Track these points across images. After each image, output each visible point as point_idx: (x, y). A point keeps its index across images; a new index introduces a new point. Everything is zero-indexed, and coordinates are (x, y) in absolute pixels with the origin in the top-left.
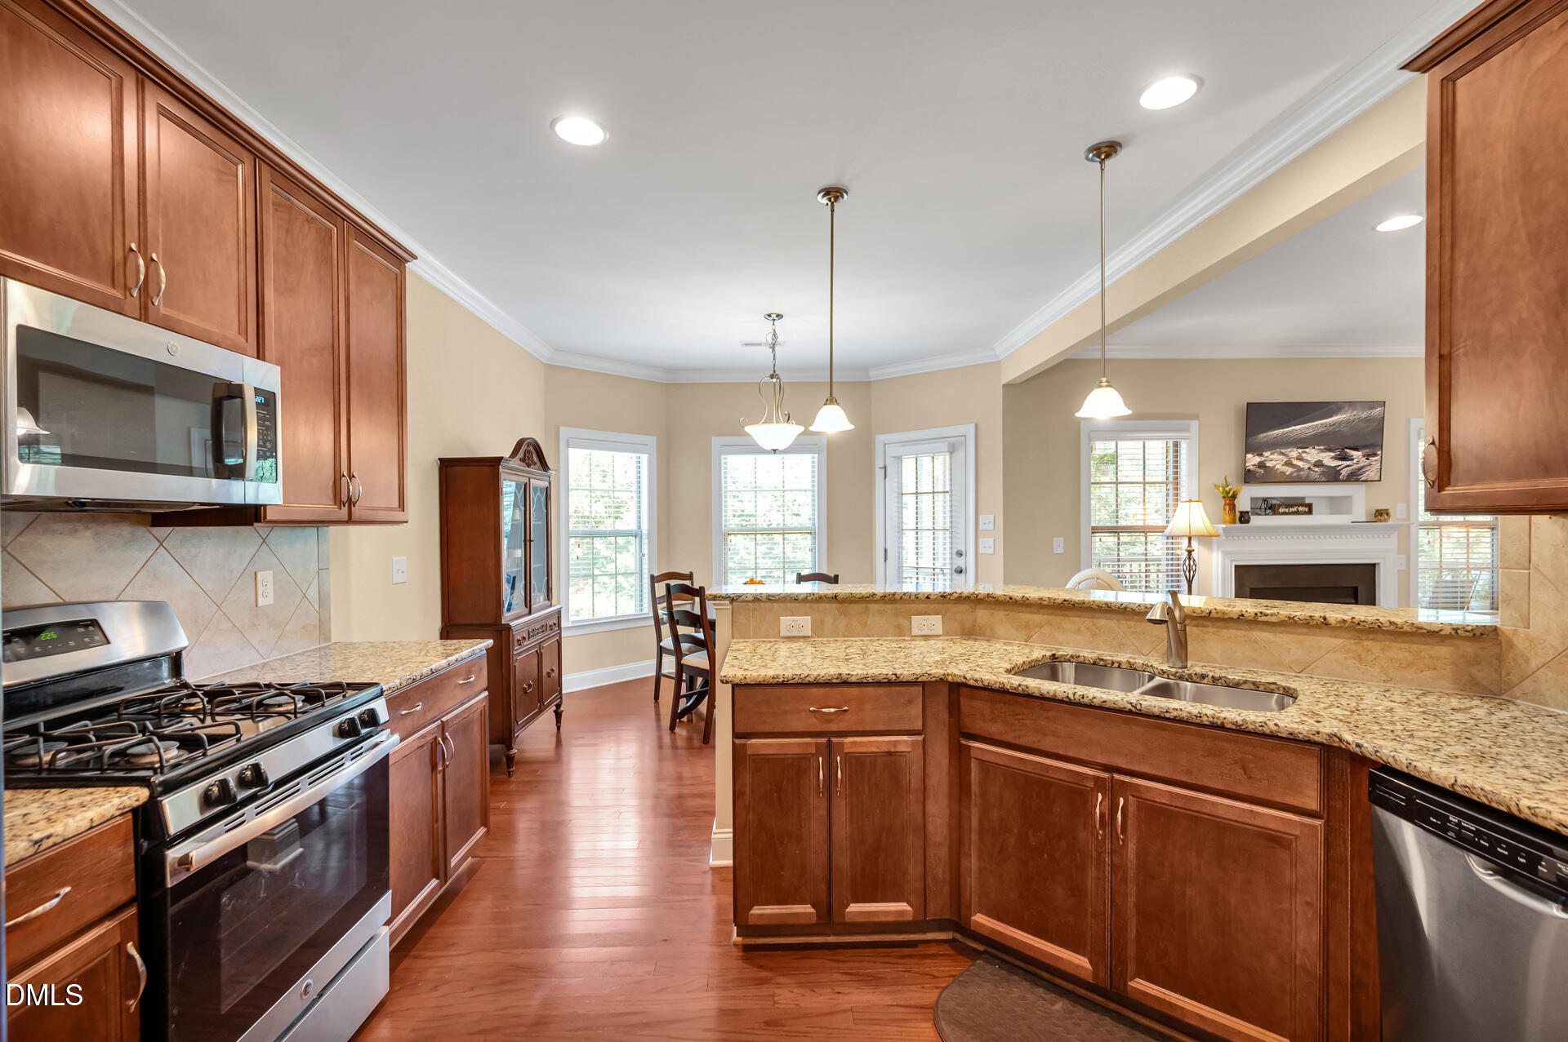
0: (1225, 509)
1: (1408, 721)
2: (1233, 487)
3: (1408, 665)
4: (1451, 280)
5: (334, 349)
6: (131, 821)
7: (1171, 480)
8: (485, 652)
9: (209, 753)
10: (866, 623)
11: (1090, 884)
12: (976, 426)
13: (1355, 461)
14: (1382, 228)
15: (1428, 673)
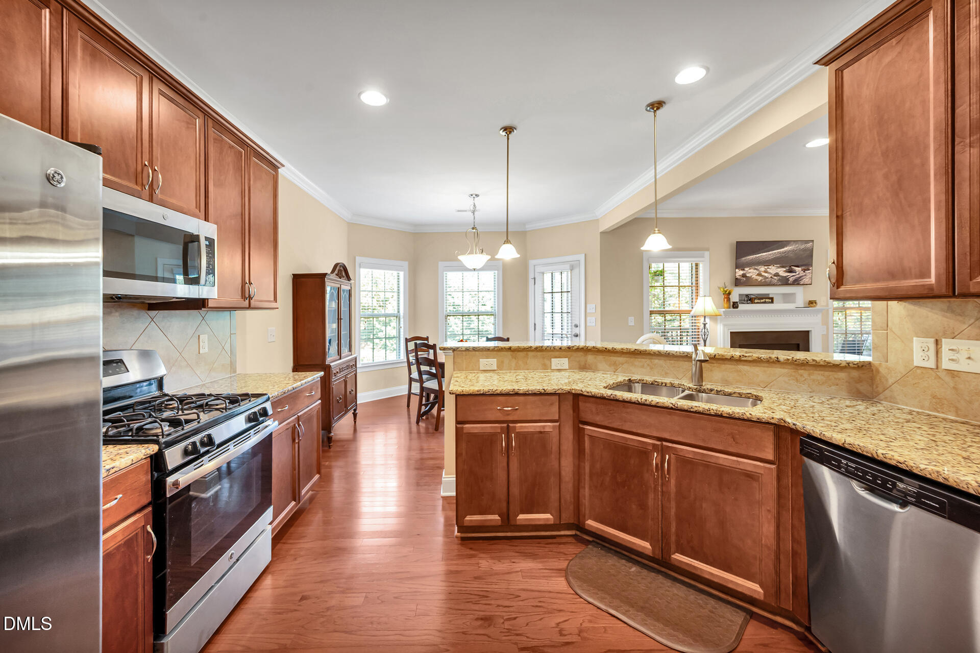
0: (724, 300)
1: (822, 412)
2: (729, 288)
3: (823, 383)
4: (842, 175)
5: (242, 215)
6: (150, 462)
7: (694, 284)
8: (319, 379)
9: (185, 428)
10: (526, 363)
11: (651, 502)
12: (585, 255)
13: (797, 273)
14: (809, 145)
15: (833, 387)
